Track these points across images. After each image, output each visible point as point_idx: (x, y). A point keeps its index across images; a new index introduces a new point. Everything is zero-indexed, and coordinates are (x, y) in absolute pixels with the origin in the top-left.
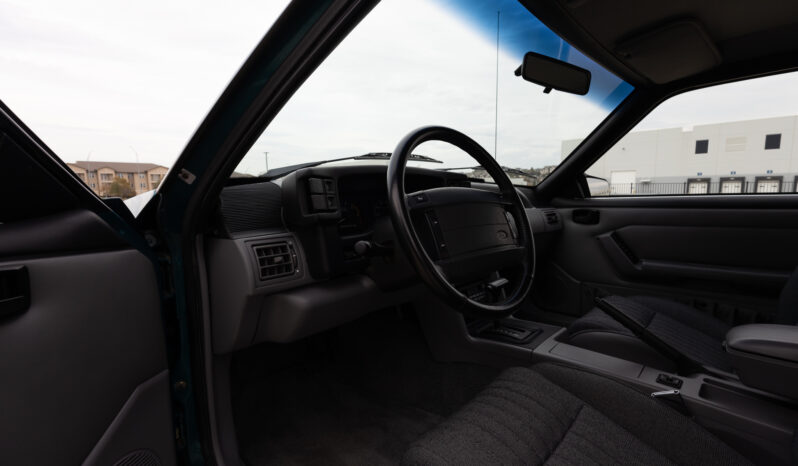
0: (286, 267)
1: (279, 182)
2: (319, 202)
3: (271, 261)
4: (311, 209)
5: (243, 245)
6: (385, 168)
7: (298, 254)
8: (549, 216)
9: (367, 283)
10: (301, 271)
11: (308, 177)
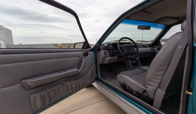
0: (106, 54)
1: (105, 45)
2: (110, 47)
3: (105, 53)
4: (109, 47)
5: (102, 51)
6: (117, 43)
7: (108, 53)
8: (152, 49)
9: (116, 57)
10: (108, 55)
11: (109, 44)
